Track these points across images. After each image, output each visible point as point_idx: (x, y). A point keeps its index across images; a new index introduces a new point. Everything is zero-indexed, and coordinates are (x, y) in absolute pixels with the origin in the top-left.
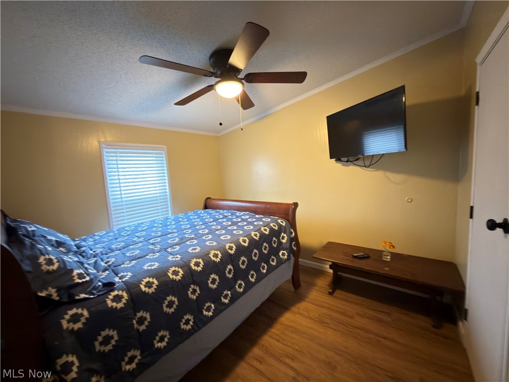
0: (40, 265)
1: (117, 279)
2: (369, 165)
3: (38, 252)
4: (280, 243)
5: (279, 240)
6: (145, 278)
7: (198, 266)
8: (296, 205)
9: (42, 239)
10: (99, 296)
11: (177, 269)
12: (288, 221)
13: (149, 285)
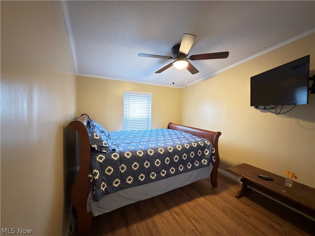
0: (94, 136)
1: (117, 149)
2: (279, 113)
3: (94, 131)
4: (203, 155)
5: (203, 152)
6: (127, 151)
7: (151, 153)
8: (219, 134)
9: (97, 128)
10: (109, 153)
11: (141, 151)
12: (212, 142)
13: (128, 154)
